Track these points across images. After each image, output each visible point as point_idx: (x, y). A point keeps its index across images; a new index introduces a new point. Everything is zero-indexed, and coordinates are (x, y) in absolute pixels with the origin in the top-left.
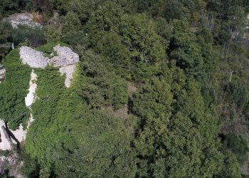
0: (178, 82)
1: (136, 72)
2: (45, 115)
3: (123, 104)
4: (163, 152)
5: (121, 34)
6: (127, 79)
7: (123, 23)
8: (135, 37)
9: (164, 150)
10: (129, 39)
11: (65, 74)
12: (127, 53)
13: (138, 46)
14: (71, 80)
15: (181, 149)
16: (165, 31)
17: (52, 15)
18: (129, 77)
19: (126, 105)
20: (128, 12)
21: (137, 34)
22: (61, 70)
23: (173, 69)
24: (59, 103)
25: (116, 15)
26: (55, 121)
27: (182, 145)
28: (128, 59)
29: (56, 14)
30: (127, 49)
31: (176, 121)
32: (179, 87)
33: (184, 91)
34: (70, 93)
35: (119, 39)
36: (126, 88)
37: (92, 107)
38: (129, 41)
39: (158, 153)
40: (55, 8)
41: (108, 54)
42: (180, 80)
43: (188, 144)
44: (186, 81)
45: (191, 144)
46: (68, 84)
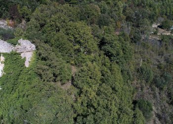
0: (105, 65)
1: (77, 59)
2: (9, 85)
3: (68, 80)
4: (93, 110)
5: (68, 34)
6: (72, 64)
7: (69, 27)
8: (77, 36)
9: (93, 109)
10: (73, 37)
11: (25, 58)
12: (71, 47)
13: (79, 42)
14: (29, 62)
15: (104, 108)
16: (98, 33)
17: (21, 22)
18: (73, 62)
19: (70, 81)
20: (73, 21)
21: (78, 34)
22: (22, 55)
23: (102, 57)
24: (20, 77)
25: (64, 22)
26: (17, 90)
27: (105, 105)
28: (72, 51)
29: (24, 21)
30: (71, 44)
31: (102, 90)
32: (106, 68)
33: (109, 71)
34: (28, 71)
35: (66, 37)
36: (70, 70)
37: (44, 81)
38: (72, 39)
39: (90, 111)
40: (23, 17)
41: (58, 47)
42: (106, 64)
43: (109, 104)
44: (111, 65)
45: (111, 104)
46: (27, 65)
